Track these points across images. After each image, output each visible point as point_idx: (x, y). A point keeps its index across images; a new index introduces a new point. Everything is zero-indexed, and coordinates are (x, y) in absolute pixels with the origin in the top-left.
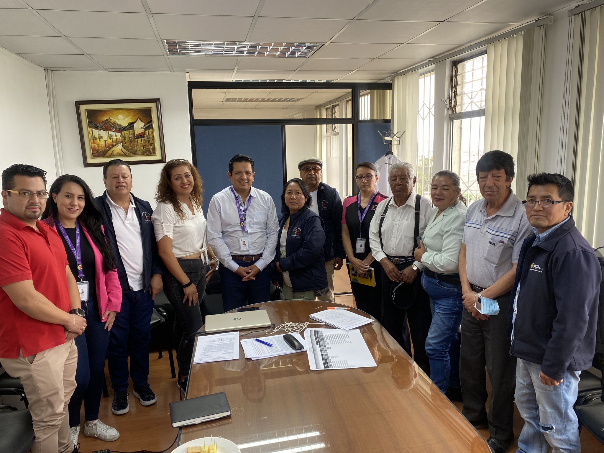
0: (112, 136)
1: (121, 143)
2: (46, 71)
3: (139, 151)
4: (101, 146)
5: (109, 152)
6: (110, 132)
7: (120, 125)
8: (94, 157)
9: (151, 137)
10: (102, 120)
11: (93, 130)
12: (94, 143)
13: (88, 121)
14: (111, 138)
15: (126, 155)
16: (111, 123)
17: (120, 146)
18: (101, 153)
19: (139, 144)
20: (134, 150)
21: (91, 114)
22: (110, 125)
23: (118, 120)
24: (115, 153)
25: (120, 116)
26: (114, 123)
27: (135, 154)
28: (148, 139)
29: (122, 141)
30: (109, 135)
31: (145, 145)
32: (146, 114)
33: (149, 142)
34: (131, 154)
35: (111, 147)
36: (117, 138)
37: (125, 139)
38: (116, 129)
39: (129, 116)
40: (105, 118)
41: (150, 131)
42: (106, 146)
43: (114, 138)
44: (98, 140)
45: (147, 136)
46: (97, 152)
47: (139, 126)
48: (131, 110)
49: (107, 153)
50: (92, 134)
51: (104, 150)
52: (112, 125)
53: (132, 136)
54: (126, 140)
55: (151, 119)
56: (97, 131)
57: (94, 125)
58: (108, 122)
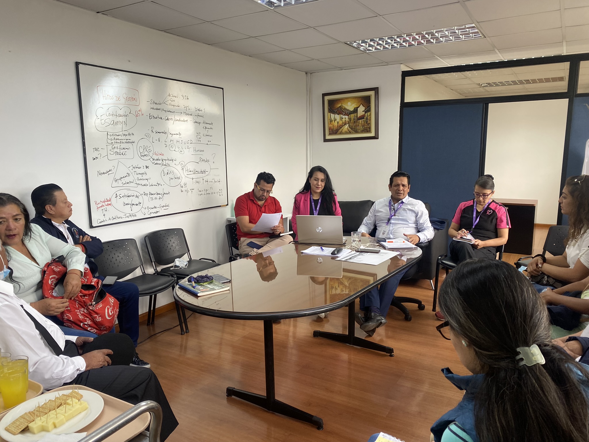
0: (342, 118)
1: (348, 124)
2: (307, 73)
3: (360, 129)
4: (335, 126)
5: (340, 130)
6: (341, 115)
7: (348, 110)
8: (330, 134)
9: (369, 118)
11: (331, 114)
12: (331, 124)
13: (329, 108)
14: (342, 120)
15: (351, 133)
16: (343, 109)
17: (347, 126)
18: (334, 132)
19: (360, 124)
20: (356, 129)
21: (331, 102)
22: (342, 110)
23: (348, 106)
24: (343, 131)
26: (345, 108)
27: (356, 132)
29: (349, 122)
30: (341, 117)
31: (364, 125)
32: (366, 101)
33: (367, 122)
34: (354, 132)
35: (341, 127)
36: (345, 120)
37: (351, 121)
38: (345, 113)
39: (355, 103)
40: (339, 105)
41: (369, 113)
42: (338, 126)
43: (344, 120)
44: (334, 121)
45: (366, 118)
46: (332, 131)
47: (361, 110)
48: (357, 98)
49: (338, 131)
50: (330, 117)
51: (337, 129)
52: (343, 110)
53: (356, 118)
55: (370, 104)
56: (334, 115)
57: (332, 110)
58: (341, 108)
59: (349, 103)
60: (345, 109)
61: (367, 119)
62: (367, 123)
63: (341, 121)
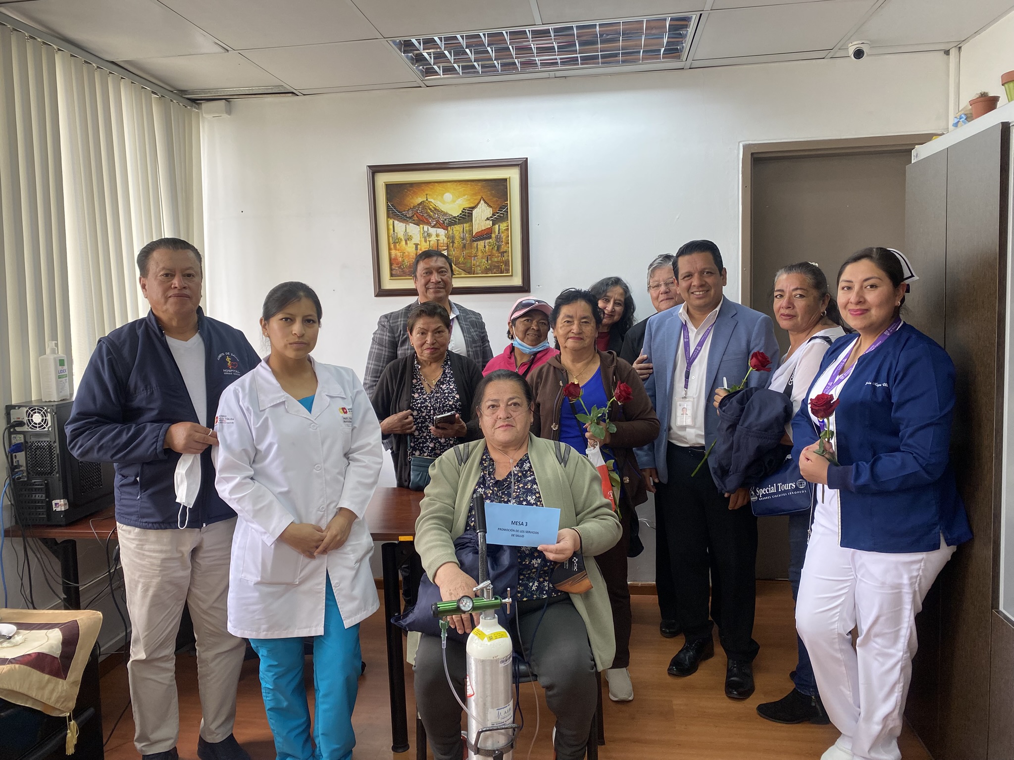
10: (412, 203)
25: (447, 194)
28: (498, 242)
54: (456, 244)
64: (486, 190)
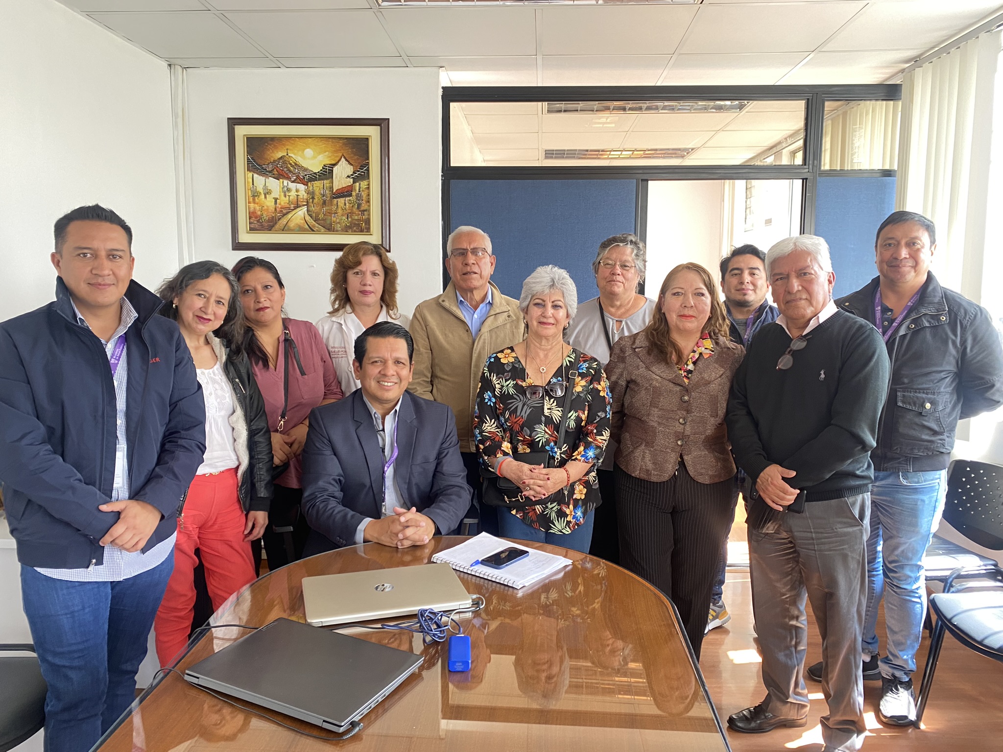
0: (289, 190)
1: (304, 205)
3: (339, 223)
4: (267, 209)
5: (280, 221)
6: (286, 182)
7: (306, 170)
8: (252, 230)
9: (364, 196)
10: (272, 157)
11: (256, 176)
12: (254, 203)
13: (248, 159)
14: (287, 194)
15: (314, 231)
16: (291, 164)
17: (302, 212)
18: (266, 224)
19: (340, 209)
20: (328, 222)
21: (255, 145)
22: (287, 167)
23: (304, 158)
24: (292, 225)
25: (308, 150)
27: (330, 229)
28: (359, 200)
29: (307, 202)
30: (284, 187)
31: (352, 213)
32: (357, 150)
33: (359, 205)
34: (323, 230)
35: (285, 212)
36: (297, 195)
37: (313, 198)
38: (298, 177)
39: (325, 152)
40: (280, 154)
41: (364, 184)
42: (276, 209)
43: (293, 194)
44: (263, 196)
45: (357, 195)
46: (258, 221)
47: (343, 173)
48: (330, 140)
49: (276, 223)
50: (253, 184)
51: (273, 217)
53: (327, 192)
54: (316, 201)
55: (368, 159)
56: (262, 179)
57: (256, 165)
58: (284, 162)
59: (309, 152)
60: (297, 164)
61: (359, 197)
62: (358, 208)
63: (285, 196)
64: (347, 148)
